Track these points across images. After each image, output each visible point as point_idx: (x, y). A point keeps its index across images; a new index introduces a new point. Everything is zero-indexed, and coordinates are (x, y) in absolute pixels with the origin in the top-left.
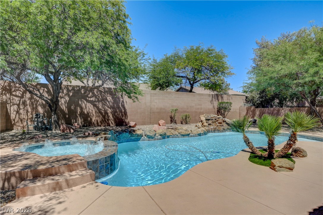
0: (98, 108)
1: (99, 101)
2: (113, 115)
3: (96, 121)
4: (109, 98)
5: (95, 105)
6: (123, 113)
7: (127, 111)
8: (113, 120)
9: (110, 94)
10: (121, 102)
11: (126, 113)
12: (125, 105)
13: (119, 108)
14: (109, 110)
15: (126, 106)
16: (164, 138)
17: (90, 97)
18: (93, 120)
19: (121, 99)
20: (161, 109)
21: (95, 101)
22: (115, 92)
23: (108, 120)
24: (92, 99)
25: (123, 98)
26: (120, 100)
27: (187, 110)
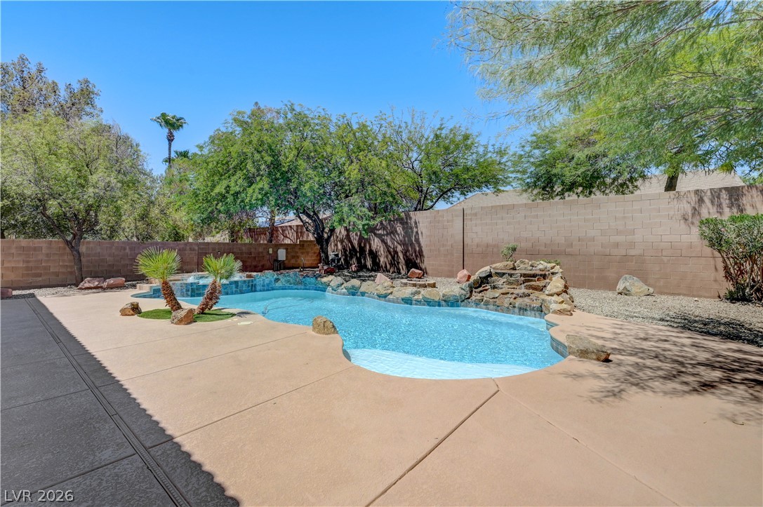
0: (386, 244)
1: (387, 235)
2: (404, 255)
3: (384, 263)
4: (399, 229)
5: (383, 241)
6: (417, 253)
7: (423, 250)
9: (401, 223)
10: (414, 233)
11: (422, 252)
12: (421, 240)
13: (412, 244)
14: (399, 247)
15: (423, 241)
16: (354, 294)
17: (378, 230)
19: (415, 230)
20: (487, 246)
21: (384, 235)
22: (407, 218)
23: (398, 263)
25: (417, 227)
26: (412, 232)
27: (567, 250)
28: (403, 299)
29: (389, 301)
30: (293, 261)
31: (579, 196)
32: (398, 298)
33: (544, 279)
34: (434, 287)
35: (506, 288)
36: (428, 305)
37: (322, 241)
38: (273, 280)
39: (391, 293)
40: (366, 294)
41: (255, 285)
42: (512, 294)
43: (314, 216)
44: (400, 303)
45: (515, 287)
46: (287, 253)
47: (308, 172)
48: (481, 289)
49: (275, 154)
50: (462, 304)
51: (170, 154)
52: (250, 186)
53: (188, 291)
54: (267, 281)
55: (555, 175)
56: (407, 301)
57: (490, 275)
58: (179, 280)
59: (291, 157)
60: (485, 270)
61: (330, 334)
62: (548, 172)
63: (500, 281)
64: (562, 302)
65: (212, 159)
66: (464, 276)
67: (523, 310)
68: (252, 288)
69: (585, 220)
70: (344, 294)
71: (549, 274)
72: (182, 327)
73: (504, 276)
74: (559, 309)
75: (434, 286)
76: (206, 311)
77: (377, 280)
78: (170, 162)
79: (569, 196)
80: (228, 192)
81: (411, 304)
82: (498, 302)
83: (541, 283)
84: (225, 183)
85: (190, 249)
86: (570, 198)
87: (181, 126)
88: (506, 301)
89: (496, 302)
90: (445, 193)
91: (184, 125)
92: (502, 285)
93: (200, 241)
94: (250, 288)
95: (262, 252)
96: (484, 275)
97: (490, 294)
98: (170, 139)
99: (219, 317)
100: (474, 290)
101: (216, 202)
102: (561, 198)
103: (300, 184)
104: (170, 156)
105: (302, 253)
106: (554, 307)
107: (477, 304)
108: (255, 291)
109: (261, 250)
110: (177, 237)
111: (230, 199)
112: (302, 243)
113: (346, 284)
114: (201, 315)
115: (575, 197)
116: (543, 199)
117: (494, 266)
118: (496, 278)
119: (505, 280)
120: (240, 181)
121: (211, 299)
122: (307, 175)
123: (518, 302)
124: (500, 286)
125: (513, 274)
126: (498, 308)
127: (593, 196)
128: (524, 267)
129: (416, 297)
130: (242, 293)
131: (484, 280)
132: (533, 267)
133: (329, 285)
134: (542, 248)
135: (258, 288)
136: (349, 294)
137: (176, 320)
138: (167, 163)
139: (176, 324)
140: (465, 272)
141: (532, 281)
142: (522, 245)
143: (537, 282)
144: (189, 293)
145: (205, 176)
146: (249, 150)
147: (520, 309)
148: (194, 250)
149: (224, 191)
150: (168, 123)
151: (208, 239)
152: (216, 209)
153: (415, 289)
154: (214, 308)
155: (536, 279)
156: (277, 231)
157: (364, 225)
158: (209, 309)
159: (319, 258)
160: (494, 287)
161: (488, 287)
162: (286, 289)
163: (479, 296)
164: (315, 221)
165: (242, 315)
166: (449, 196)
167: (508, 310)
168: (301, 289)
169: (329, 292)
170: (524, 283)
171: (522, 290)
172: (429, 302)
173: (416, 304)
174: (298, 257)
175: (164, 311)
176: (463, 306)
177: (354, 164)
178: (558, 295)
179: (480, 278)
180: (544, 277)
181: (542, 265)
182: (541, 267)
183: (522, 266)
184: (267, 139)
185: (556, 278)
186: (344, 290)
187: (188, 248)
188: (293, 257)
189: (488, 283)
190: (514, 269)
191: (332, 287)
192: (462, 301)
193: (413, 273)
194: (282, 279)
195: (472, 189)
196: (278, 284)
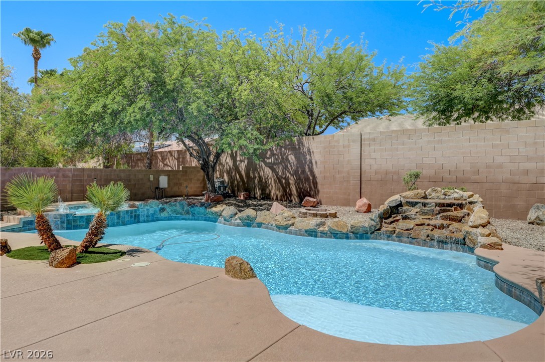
0: (277, 174)
1: (278, 163)
3: (275, 195)
4: (292, 158)
7: (317, 181)
8: (297, 196)
9: (292, 150)
10: (308, 162)
12: (315, 169)
13: (304, 173)
14: (292, 177)
16: (249, 225)
17: (269, 158)
18: (272, 194)
19: (308, 158)
21: (274, 164)
22: (299, 145)
23: (290, 195)
24: (270, 161)
25: (310, 155)
26: (306, 160)
28: (306, 231)
29: (291, 233)
30: (175, 189)
31: (475, 122)
32: (300, 230)
33: (462, 208)
34: (336, 217)
35: (420, 219)
36: (335, 237)
37: (207, 168)
38: (158, 210)
39: (293, 224)
40: (263, 225)
41: (139, 215)
42: (428, 225)
43: (198, 141)
44: (304, 236)
45: (430, 217)
46: (169, 179)
47: (195, 91)
48: (391, 219)
49: (159, 70)
50: (372, 236)
51: (36, 73)
52: (130, 105)
53: (63, 222)
54: (151, 211)
55: (456, 98)
56: (312, 233)
57: (400, 205)
58: (52, 211)
59: (176, 73)
60: (395, 199)
61: (248, 278)
62: (448, 95)
63: (413, 211)
64: (489, 234)
65: (86, 74)
66: (364, 205)
67: (442, 243)
68: (135, 219)
69: (493, 146)
70: (238, 225)
71: (466, 203)
72: (63, 271)
73: (417, 206)
74: (489, 243)
75: (334, 216)
76: (90, 249)
77: (273, 209)
78: (36, 82)
79: (465, 121)
80: (105, 112)
81: (316, 236)
82: (413, 235)
83: (459, 213)
84: (102, 101)
85: (63, 175)
86: (467, 124)
87: (49, 43)
88: (423, 232)
89: (410, 234)
90: (336, 118)
91: (52, 42)
92: (415, 215)
93: (71, 167)
94: (133, 219)
95: (142, 179)
96: (394, 205)
97: (402, 225)
98: (37, 57)
99: (107, 256)
100: (384, 221)
101: (92, 124)
102: (458, 124)
103: (188, 104)
104: (36, 76)
105: (185, 180)
106: (482, 240)
107: (389, 236)
108: (139, 222)
109: (140, 177)
110: (47, 162)
111: (108, 119)
112: (185, 169)
113: (239, 215)
114: (84, 254)
115: (471, 122)
116: (439, 124)
117: (404, 194)
118: (407, 207)
119: (418, 210)
120: (119, 98)
121: (96, 235)
122: (195, 94)
123: (437, 234)
124: (413, 217)
125: (428, 204)
126: (413, 240)
127: (489, 121)
128: (436, 196)
129: (321, 229)
130: (124, 225)
131: (395, 210)
132: (446, 195)
133: (220, 215)
134: (447, 175)
135: (142, 219)
136: (244, 226)
137: (55, 262)
138: (33, 84)
139: (56, 267)
140: (364, 200)
141: (448, 211)
142: (425, 172)
143: (455, 212)
144: (65, 225)
145: (80, 93)
146: (127, 64)
147: (439, 242)
148: (67, 177)
149: (100, 110)
150: (33, 41)
151: (80, 165)
152: (93, 130)
153: (318, 220)
154: (99, 244)
155: (453, 208)
156: (157, 157)
157: (255, 150)
158: (93, 247)
159: (202, 185)
160: (405, 218)
161: (399, 217)
162: (172, 220)
163: (390, 228)
164: (200, 145)
165: (132, 253)
166: (339, 121)
167: (424, 243)
168: (189, 219)
169: (221, 223)
170: (439, 213)
171: (438, 221)
172: (335, 235)
173: (321, 237)
174: (181, 184)
175: (38, 249)
176: (373, 238)
177: (244, 84)
178: (484, 226)
179: (390, 207)
180: (461, 206)
181: (456, 194)
182: (455, 195)
183: (434, 194)
184: (149, 53)
185: (477, 208)
186: (239, 221)
187: (60, 174)
188: (176, 184)
189: (398, 213)
190: (425, 197)
191: (223, 217)
192: (371, 233)
193: (308, 201)
194: (168, 209)
195: (364, 114)
196: (164, 215)
